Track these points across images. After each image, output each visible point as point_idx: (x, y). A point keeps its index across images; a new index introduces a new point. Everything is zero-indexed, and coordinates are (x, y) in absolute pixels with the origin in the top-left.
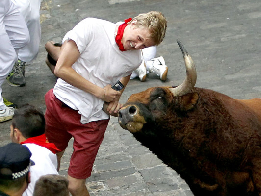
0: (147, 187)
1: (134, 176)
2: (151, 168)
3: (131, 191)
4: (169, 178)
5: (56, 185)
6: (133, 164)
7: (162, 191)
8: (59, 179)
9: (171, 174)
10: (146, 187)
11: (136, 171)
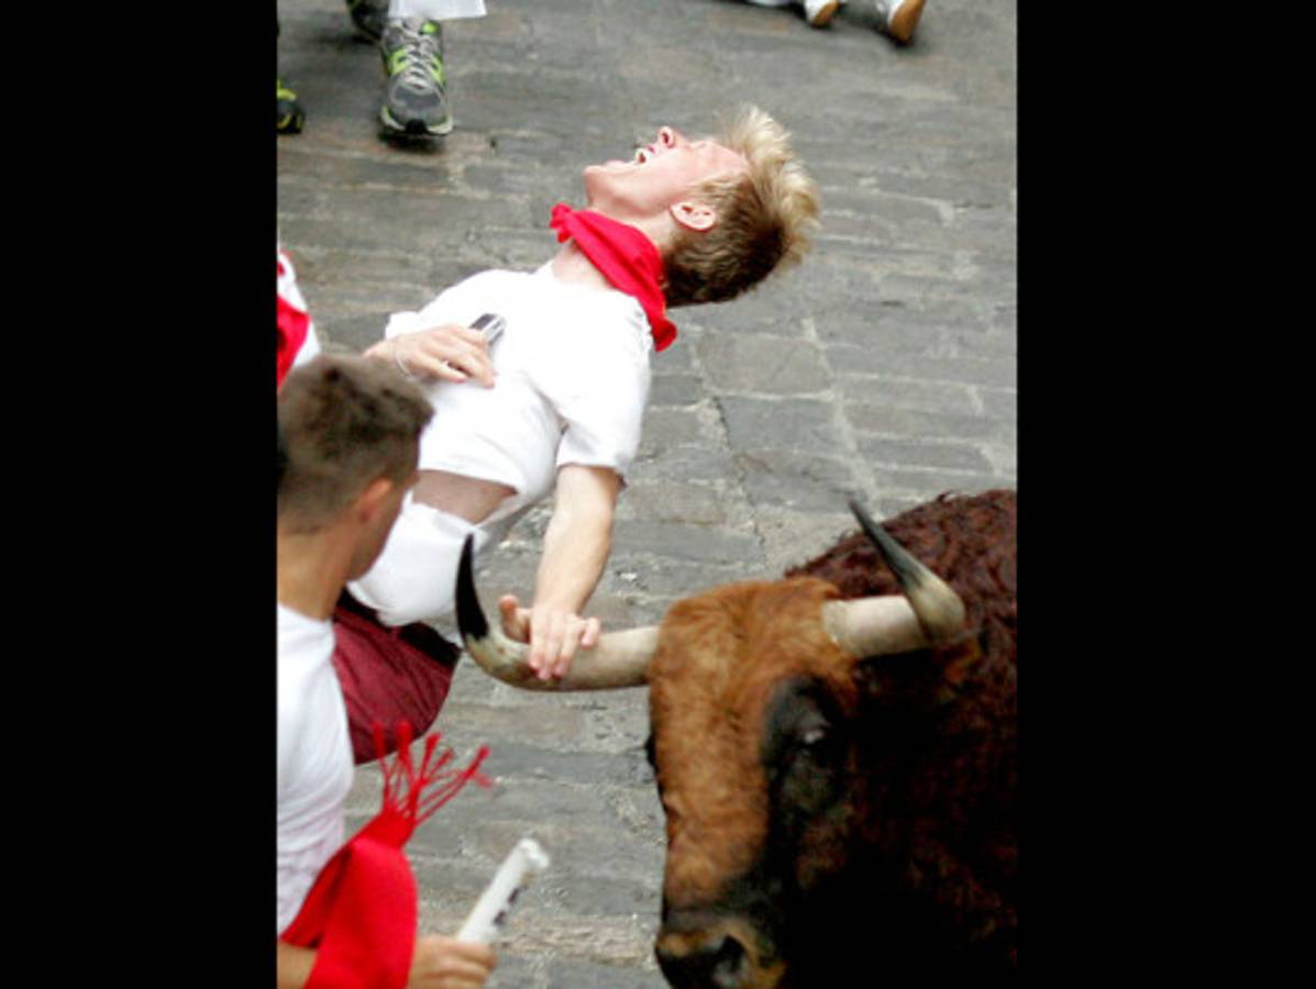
0: (735, 473)
1: (693, 415)
2: (771, 397)
3: (663, 474)
4: (839, 458)
5: (371, 407)
6: (696, 363)
7: (795, 508)
8: (390, 386)
9: (852, 446)
10: (729, 473)
11: (705, 393)
